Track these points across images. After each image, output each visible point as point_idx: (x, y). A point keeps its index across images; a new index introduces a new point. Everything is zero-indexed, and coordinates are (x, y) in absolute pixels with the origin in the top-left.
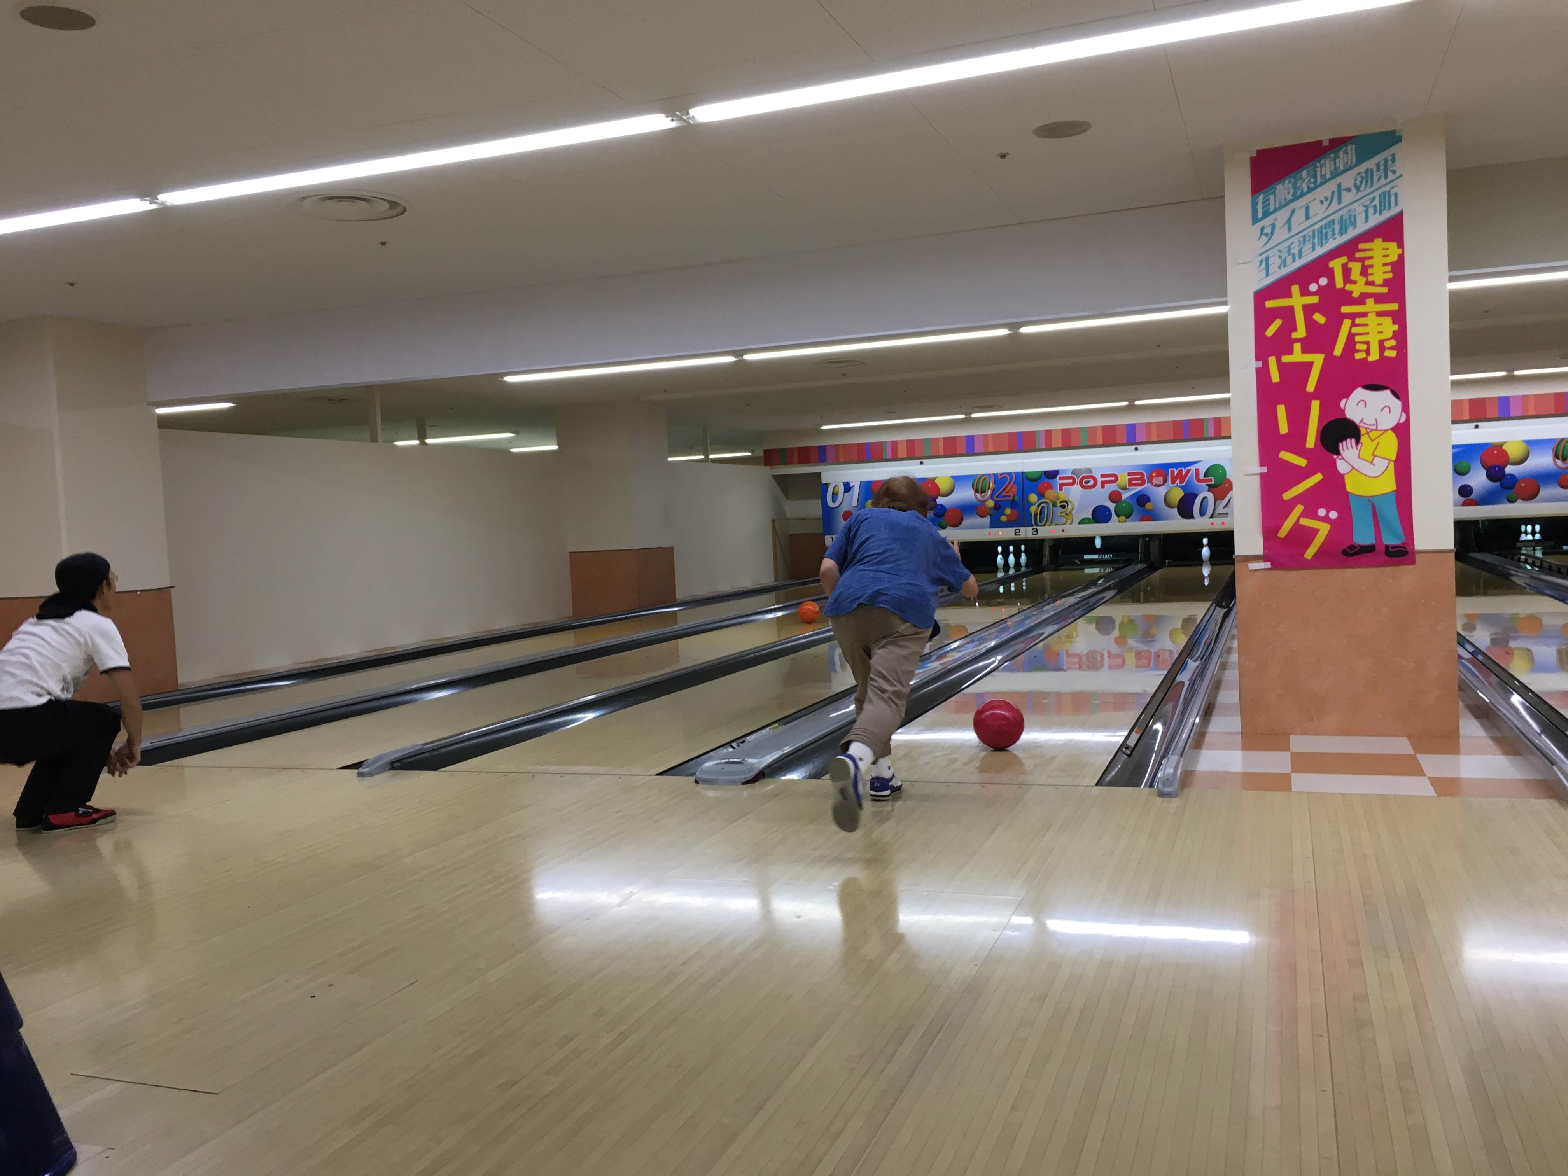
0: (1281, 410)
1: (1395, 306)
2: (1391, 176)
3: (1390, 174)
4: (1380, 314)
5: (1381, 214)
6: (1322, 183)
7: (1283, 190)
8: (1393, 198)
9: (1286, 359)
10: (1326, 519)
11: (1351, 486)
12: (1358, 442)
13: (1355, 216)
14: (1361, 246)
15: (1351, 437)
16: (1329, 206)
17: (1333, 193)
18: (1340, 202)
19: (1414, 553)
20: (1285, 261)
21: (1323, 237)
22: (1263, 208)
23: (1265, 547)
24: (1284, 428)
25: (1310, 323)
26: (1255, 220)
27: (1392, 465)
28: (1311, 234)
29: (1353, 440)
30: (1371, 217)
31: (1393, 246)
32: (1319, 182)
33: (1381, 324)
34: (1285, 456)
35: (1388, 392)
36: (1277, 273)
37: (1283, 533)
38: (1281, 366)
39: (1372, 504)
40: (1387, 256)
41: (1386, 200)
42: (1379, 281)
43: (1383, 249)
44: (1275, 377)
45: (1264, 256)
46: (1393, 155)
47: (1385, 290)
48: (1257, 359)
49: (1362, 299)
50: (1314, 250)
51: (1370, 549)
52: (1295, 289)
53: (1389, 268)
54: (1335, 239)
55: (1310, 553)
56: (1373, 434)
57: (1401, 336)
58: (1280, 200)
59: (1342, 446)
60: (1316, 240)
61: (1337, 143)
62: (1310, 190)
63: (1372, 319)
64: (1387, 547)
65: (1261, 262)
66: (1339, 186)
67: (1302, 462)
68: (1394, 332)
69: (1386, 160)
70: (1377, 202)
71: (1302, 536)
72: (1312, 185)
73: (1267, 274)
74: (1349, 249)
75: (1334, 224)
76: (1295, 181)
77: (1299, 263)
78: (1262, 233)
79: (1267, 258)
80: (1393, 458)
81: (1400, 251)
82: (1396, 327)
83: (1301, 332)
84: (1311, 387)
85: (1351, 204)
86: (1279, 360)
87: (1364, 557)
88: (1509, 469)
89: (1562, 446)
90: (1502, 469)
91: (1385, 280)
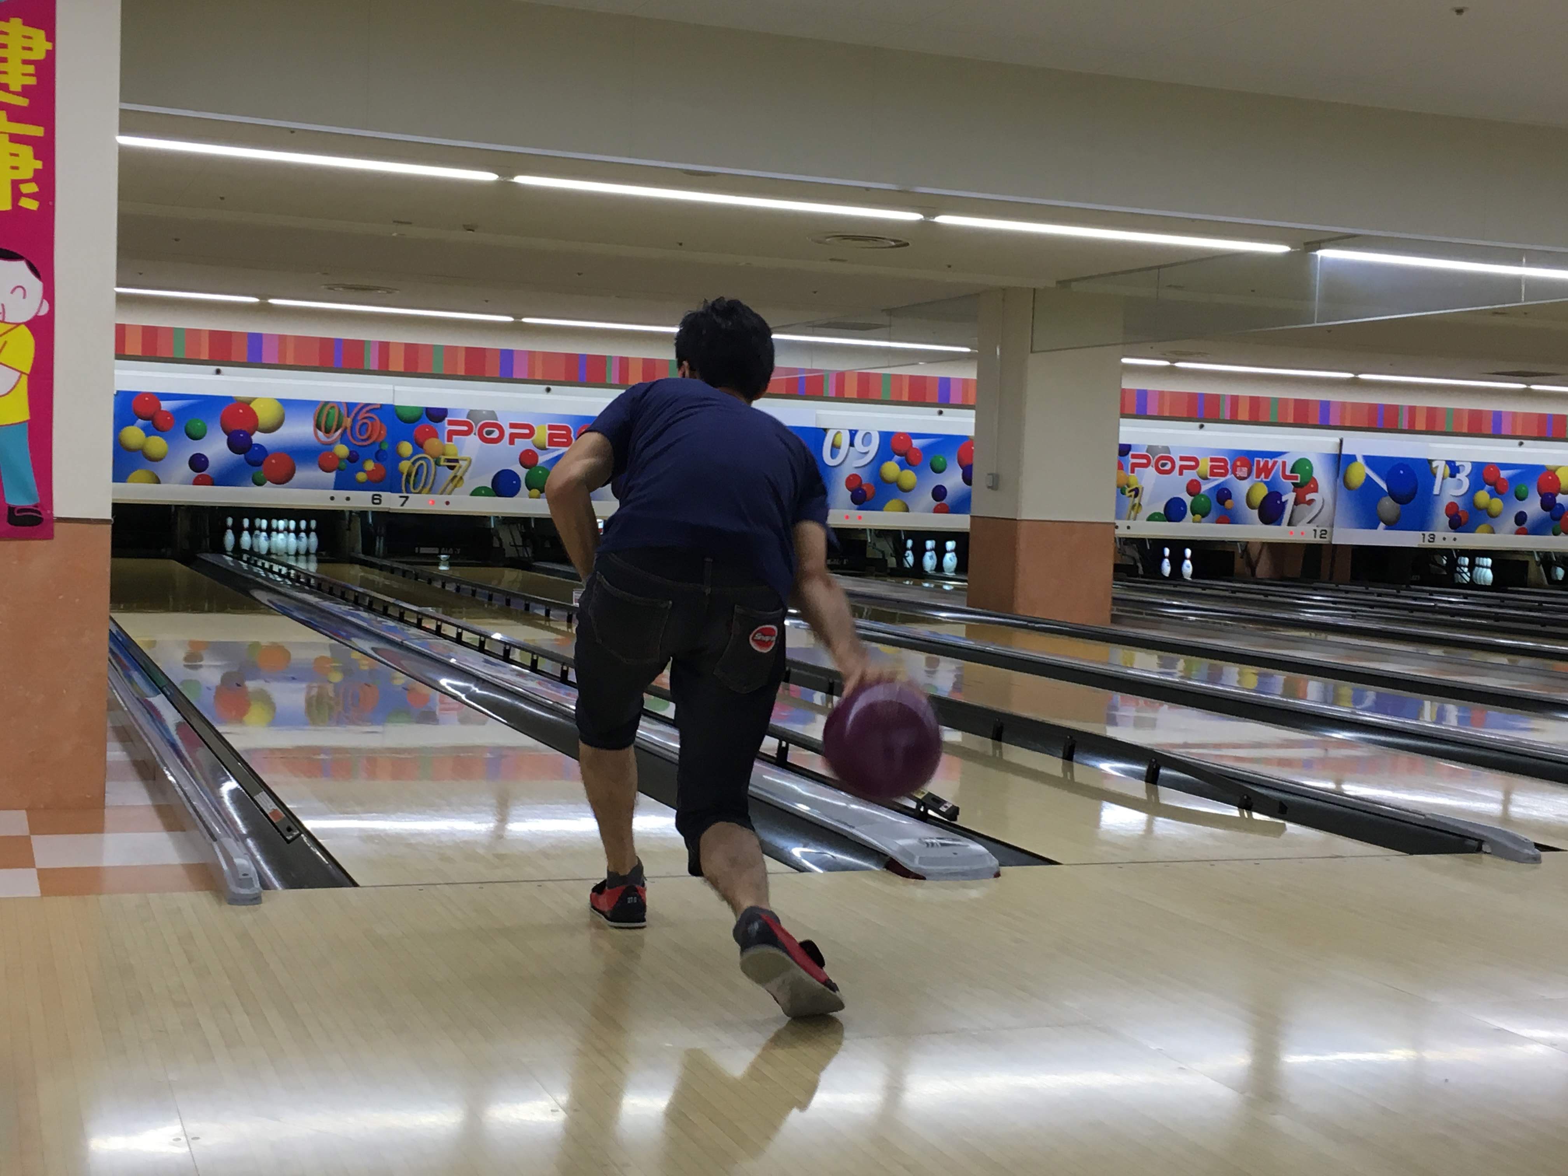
1: (37, 131)
4: (14, 138)
19: (52, 520)
31: (39, 35)
33: (16, 155)
35: (21, 265)
40: (30, 49)
42: (16, 86)
43: (25, 37)
47: (23, 102)
53: (31, 69)
64: (11, 509)
68: (37, 171)
80: (27, 369)
81: (49, 46)
82: (39, 165)
88: (258, 438)
89: (325, 412)
90: (249, 435)
91: (24, 87)
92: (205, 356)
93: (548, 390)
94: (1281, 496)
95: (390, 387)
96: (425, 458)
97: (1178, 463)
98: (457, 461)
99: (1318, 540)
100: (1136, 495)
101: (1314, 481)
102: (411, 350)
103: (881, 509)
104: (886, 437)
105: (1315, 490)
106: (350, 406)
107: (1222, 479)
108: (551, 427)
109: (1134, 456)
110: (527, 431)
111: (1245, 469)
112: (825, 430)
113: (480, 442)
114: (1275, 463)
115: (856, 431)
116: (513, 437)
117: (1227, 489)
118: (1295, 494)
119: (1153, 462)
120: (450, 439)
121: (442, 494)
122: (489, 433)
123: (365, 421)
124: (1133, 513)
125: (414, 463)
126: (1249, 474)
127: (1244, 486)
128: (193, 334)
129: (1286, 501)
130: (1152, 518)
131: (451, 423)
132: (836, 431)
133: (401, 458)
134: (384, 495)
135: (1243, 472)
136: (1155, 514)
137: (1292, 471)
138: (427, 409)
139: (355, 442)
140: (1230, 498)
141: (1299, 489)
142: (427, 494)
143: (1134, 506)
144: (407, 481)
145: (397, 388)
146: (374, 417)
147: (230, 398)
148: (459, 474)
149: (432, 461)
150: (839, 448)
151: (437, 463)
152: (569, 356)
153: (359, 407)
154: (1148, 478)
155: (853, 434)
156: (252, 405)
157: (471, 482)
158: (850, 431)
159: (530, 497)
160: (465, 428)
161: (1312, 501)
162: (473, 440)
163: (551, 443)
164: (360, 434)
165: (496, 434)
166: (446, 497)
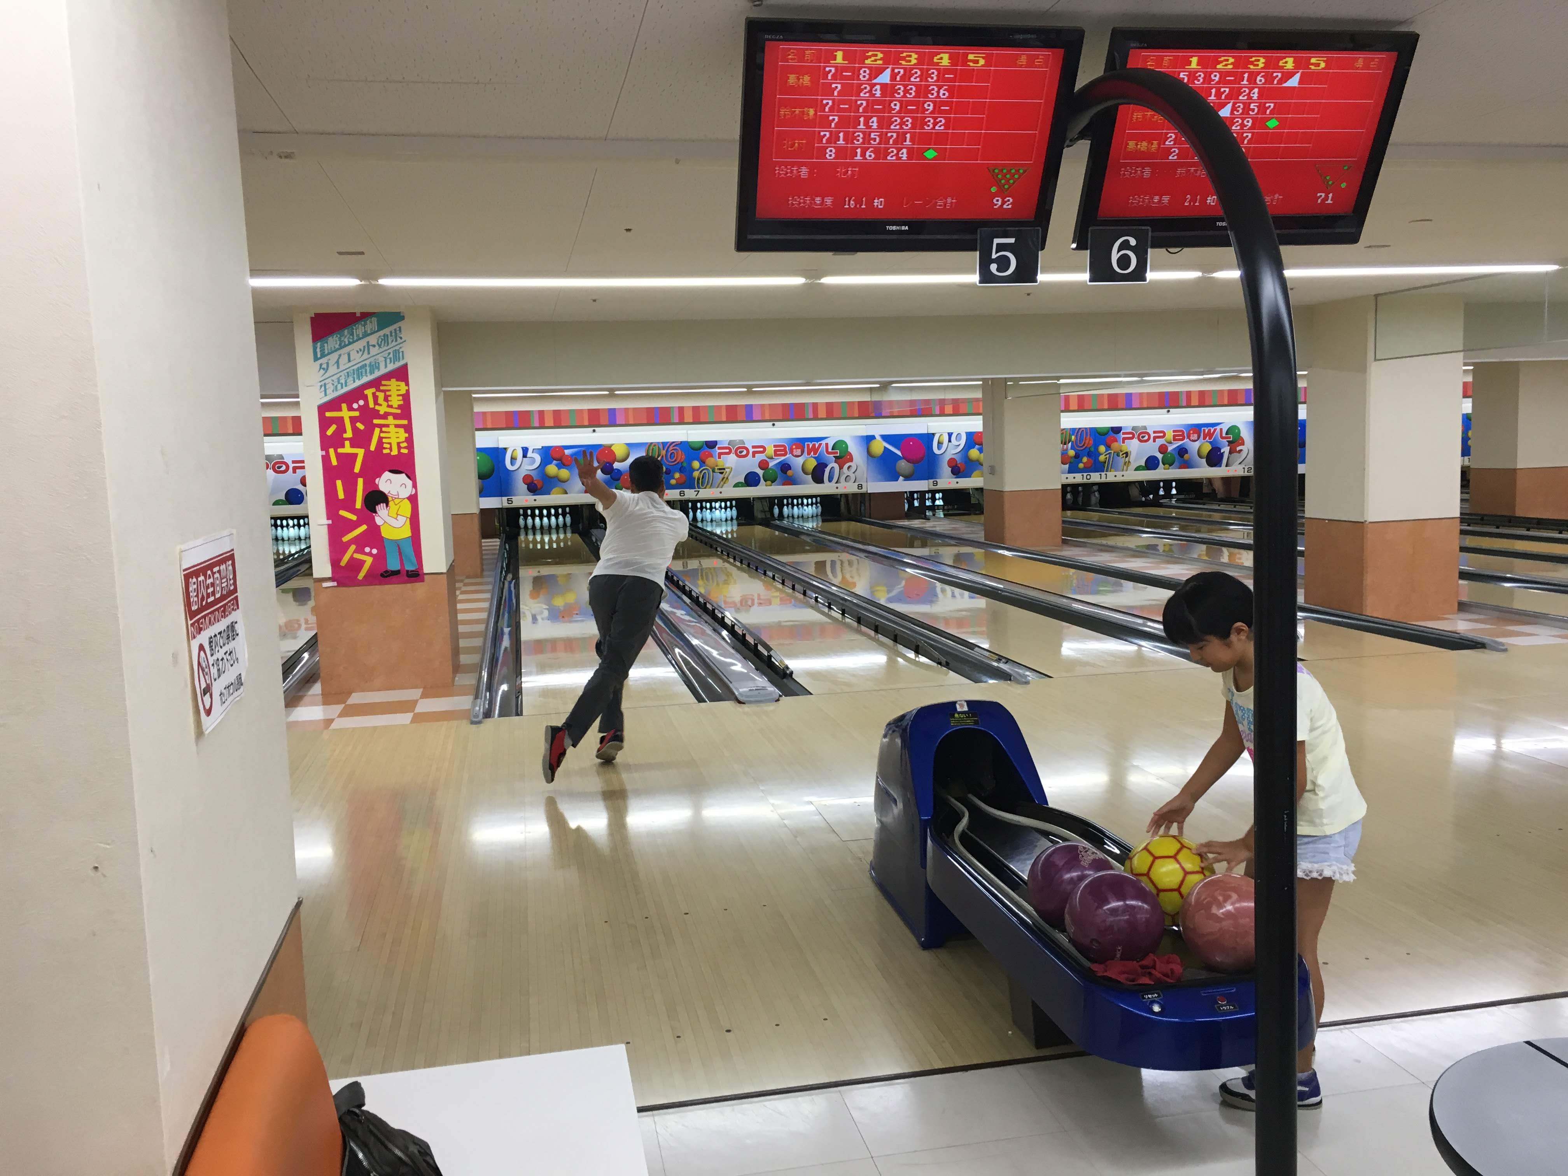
0: (339, 483)
1: (405, 422)
2: (399, 340)
3: (398, 339)
4: (397, 426)
5: (394, 363)
6: (357, 340)
7: (332, 341)
8: (401, 354)
9: (340, 450)
10: (370, 554)
11: (386, 533)
12: (387, 506)
13: (378, 363)
14: (384, 382)
15: (383, 503)
16: (362, 356)
17: (364, 347)
18: (369, 353)
20: (336, 386)
21: (359, 373)
22: (320, 351)
23: (333, 572)
24: (341, 495)
25: (355, 429)
26: (316, 359)
27: (408, 519)
28: (352, 372)
29: (385, 504)
30: (388, 364)
31: (403, 384)
32: (355, 338)
33: (399, 433)
34: (343, 513)
35: (403, 475)
36: (331, 395)
37: (343, 563)
38: (338, 455)
39: (397, 544)
40: (400, 390)
41: (397, 355)
42: (395, 405)
43: (397, 386)
44: (334, 462)
45: (323, 383)
46: (400, 328)
47: (399, 411)
48: (322, 449)
49: (385, 416)
50: (354, 382)
51: (397, 573)
52: (344, 406)
53: (401, 398)
54: (367, 376)
55: (361, 576)
56: (397, 501)
57: (410, 440)
58: (331, 348)
59: (378, 508)
60: (355, 376)
61: (365, 316)
62: (350, 343)
63: (392, 429)
64: (408, 571)
65: (321, 386)
66: (368, 342)
67: (354, 518)
68: (406, 438)
69: (395, 330)
70: (391, 356)
71: (355, 565)
72: (351, 340)
73: (326, 395)
74: (376, 383)
75: (366, 366)
76: (341, 336)
77: (345, 390)
78: (320, 368)
79: (325, 384)
80: (409, 516)
81: (407, 388)
82: (407, 435)
83: (349, 434)
84: (357, 469)
85: (376, 355)
86: (336, 451)
87: (394, 578)
88: (616, 465)
89: (651, 448)
90: (611, 465)
91: (398, 405)
92: (586, 423)
93: (774, 425)
94: (1220, 449)
95: (685, 431)
96: (706, 469)
97: (1152, 435)
98: (724, 469)
99: (1246, 474)
100: (1126, 457)
101: (1242, 439)
102: (696, 409)
103: (970, 477)
104: (969, 435)
105: (1243, 444)
106: (664, 444)
107: (1181, 443)
108: (775, 446)
109: (1124, 433)
110: (762, 449)
111: (1196, 436)
112: (933, 434)
113: (736, 457)
114: (1215, 430)
115: (952, 433)
116: (754, 453)
117: (1184, 448)
118: (1229, 447)
119: (1136, 436)
120: (719, 458)
121: (718, 487)
122: (741, 452)
123: (673, 451)
124: (1125, 467)
125: (701, 472)
126: (1199, 437)
127: (1197, 445)
128: (579, 412)
129: (1224, 452)
130: (1137, 469)
131: (719, 448)
132: (939, 435)
133: (694, 470)
134: (686, 491)
135: (1195, 437)
136: (1140, 466)
137: (1227, 434)
138: (706, 442)
139: (668, 463)
140: (1187, 453)
141: (1231, 445)
142: (710, 488)
143: (1125, 463)
144: (698, 483)
145: (689, 432)
146: (678, 448)
147: (600, 446)
148: (726, 476)
149: (711, 471)
150: (942, 444)
151: (713, 471)
152: (784, 405)
153: (669, 444)
154: (1133, 446)
155: (950, 435)
156: (613, 448)
157: (733, 481)
158: (949, 433)
159: (766, 485)
160: (728, 451)
161: (1241, 450)
162: (732, 456)
163: (776, 455)
164: (670, 458)
165: (745, 453)
166: (720, 489)
